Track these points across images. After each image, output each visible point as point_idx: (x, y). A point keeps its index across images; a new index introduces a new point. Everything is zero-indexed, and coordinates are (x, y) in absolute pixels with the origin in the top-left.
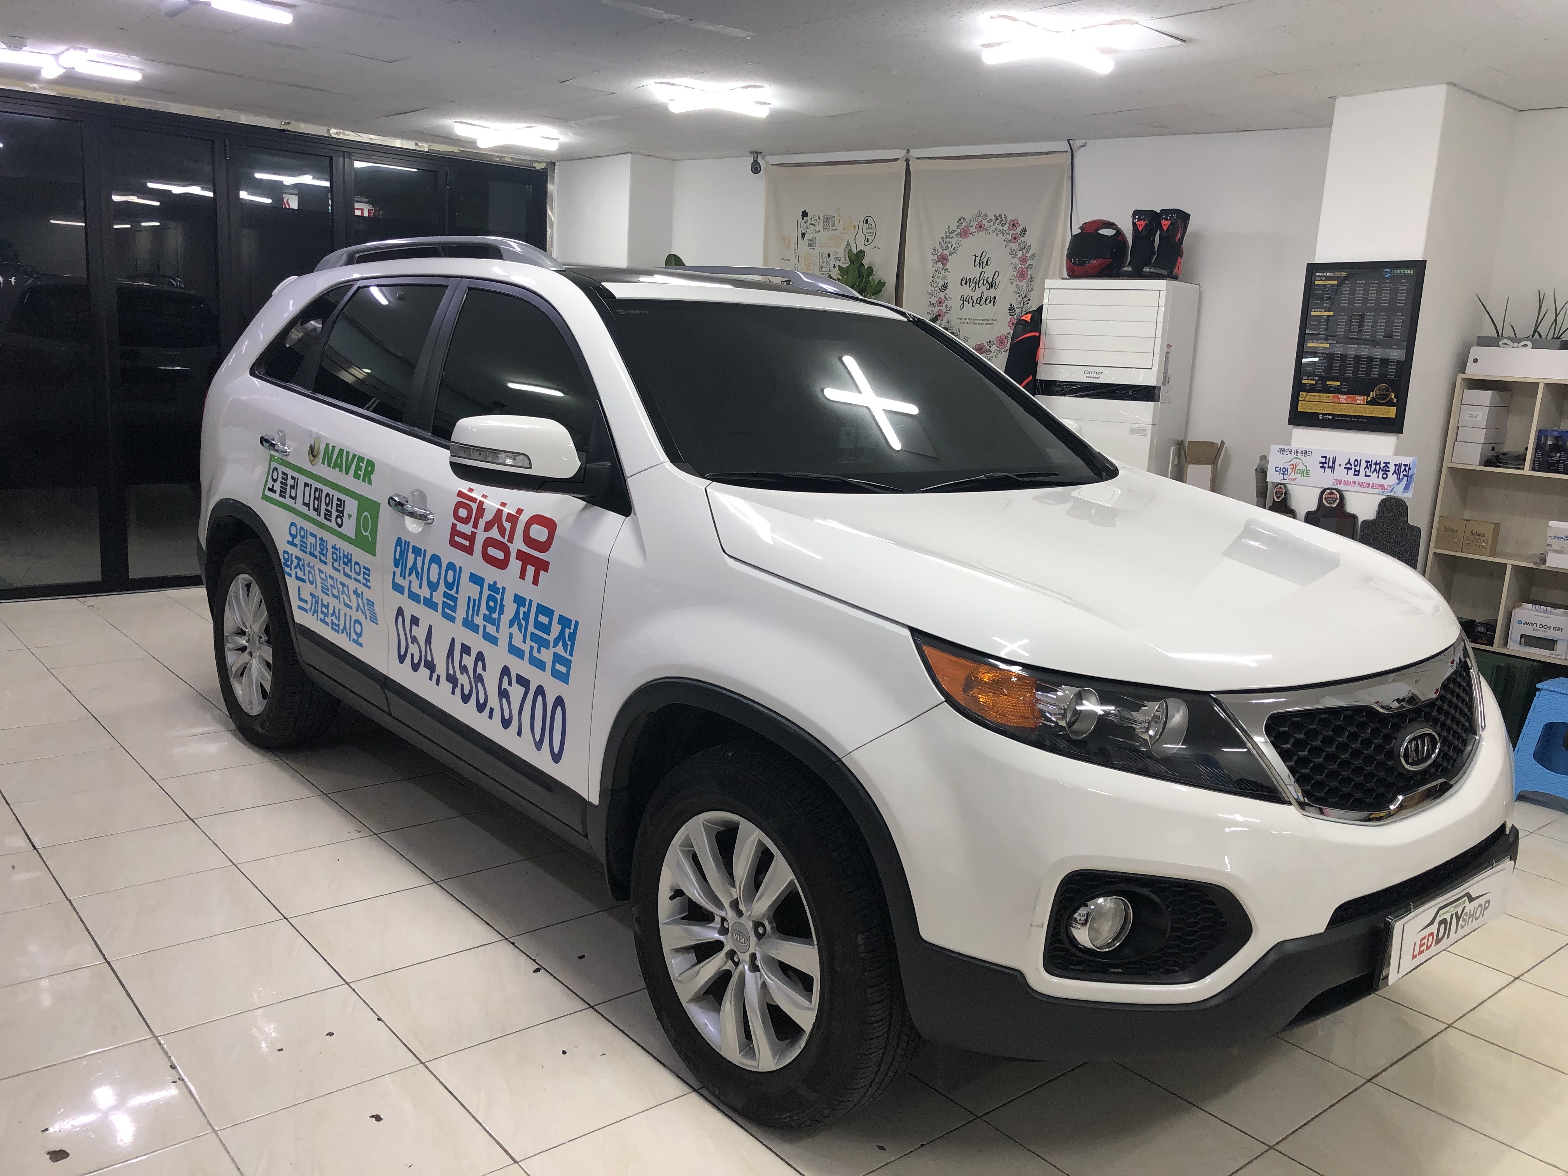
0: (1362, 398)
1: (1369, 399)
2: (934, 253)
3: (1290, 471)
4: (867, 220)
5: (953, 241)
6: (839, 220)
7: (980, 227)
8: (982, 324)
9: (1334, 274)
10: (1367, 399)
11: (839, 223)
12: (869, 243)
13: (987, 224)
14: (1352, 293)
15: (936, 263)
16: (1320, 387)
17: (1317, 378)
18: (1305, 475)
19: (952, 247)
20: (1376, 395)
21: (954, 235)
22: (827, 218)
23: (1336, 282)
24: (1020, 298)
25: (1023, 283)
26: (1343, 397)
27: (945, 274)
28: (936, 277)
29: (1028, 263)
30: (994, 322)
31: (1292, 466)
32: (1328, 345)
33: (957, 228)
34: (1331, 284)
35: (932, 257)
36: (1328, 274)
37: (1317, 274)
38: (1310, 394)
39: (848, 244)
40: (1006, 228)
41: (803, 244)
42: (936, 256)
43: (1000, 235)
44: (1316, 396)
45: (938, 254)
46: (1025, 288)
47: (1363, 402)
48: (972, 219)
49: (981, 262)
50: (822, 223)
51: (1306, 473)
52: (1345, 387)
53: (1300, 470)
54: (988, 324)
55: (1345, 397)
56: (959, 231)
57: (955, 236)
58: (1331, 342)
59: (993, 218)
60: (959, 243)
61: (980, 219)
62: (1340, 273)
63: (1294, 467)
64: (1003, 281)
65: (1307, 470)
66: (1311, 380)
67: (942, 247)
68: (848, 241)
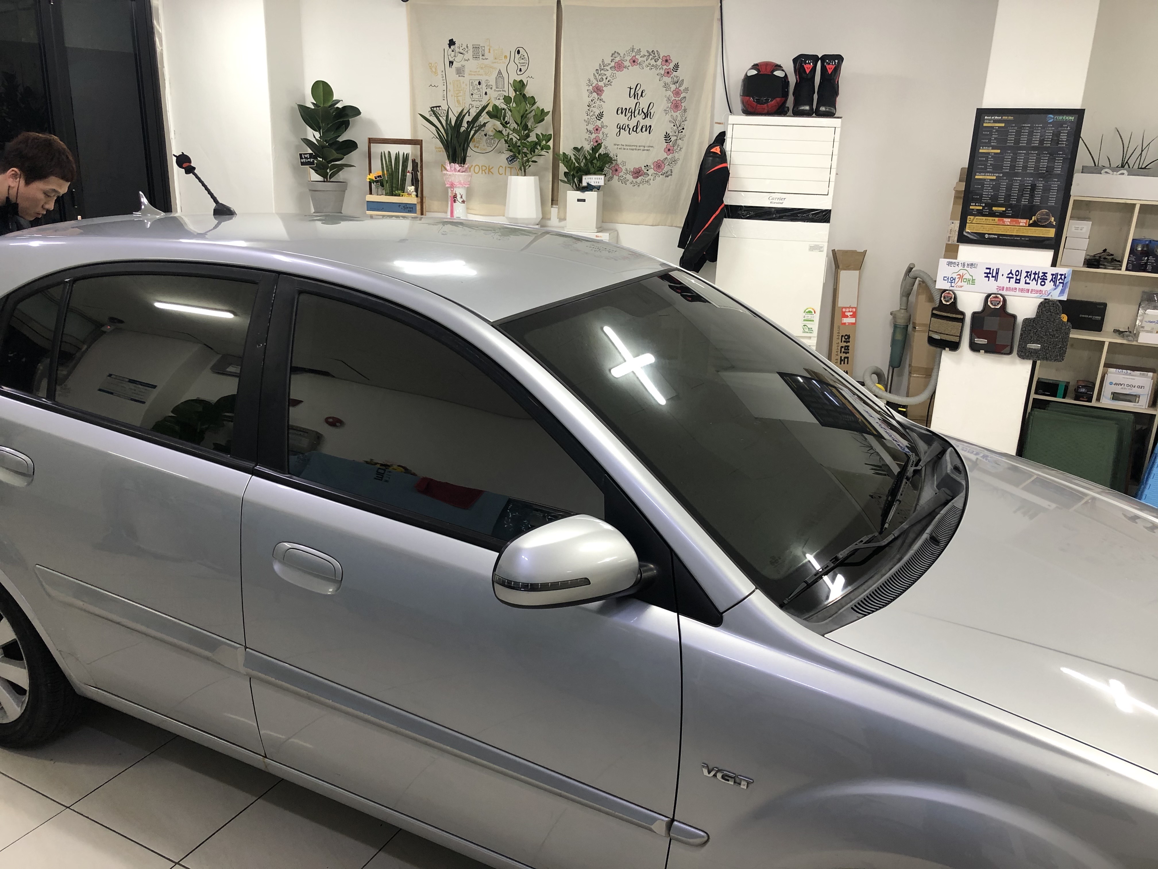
0: (1025, 221)
1: (1031, 222)
2: (590, 84)
3: (957, 280)
4: (519, 52)
5: (608, 73)
6: (489, 49)
7: (634, 61)
8: (639, 150)
9: (1002, 118)
10: (1029, 222)
11: (489, 52)
12: (522, 73)
13: (640, 60)
14: (1018, 134)
15: (591, 93)
16: (987, 212)
17: (984, 205)
18: (971, 283)
19: (606, 79)
20: (1038, 219)
21: (608, 68)
22: (476, 48)
23: (1003, 125)
24: (675, 128)
25: (678, 113)
26: (1007, 221)
27: (600, 104)
28: (592, 106)
29: (682, 95)
30: (650, 148)
31: (959, 276)
32: (995, 178)
33: (611, 62)
34: (998, 127)
35: (587, 88)
36: (996, 117)
37: (986, 117)
38: (977, 217)
39: (500, 72)
40: (659, 62)
41: (451, 72)
42: (591, 88)
43: (654, 70)
44: (983, 219)
45: (593, 85)
46: (679, 118)
47: (1026, 223)
48: (626, 54)
49: (636, 93)
50: (471, 52)
51: (973, 282)
52: (1010, 212)
53: (966, 279)
54: (645, 150)
55: (1009, 220)
56: (613, 64)
57: (609, 70)
58: (997, 175)
59: (647, 54)
60: (613, 76)
61: (634, 54)
62: (1007, 117)
63: (961, 277)
64: (658, 111)
65: (972, 279)
66: (978, 206)
67: (596, 79)
68: (500, 70)
